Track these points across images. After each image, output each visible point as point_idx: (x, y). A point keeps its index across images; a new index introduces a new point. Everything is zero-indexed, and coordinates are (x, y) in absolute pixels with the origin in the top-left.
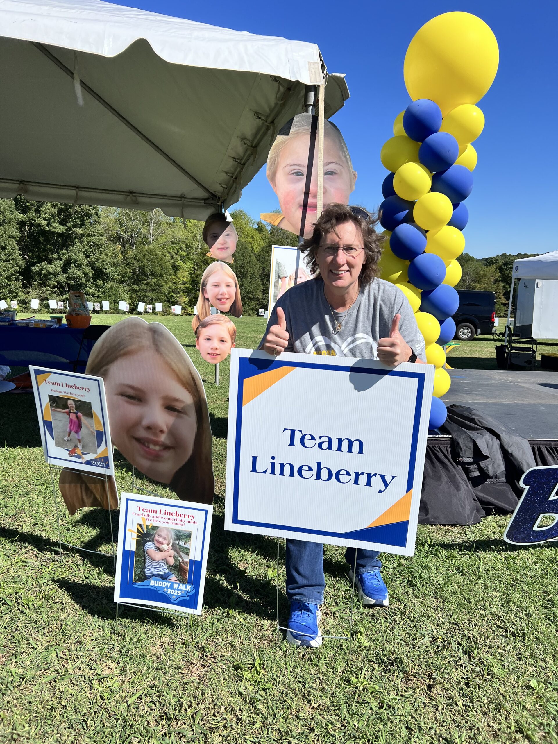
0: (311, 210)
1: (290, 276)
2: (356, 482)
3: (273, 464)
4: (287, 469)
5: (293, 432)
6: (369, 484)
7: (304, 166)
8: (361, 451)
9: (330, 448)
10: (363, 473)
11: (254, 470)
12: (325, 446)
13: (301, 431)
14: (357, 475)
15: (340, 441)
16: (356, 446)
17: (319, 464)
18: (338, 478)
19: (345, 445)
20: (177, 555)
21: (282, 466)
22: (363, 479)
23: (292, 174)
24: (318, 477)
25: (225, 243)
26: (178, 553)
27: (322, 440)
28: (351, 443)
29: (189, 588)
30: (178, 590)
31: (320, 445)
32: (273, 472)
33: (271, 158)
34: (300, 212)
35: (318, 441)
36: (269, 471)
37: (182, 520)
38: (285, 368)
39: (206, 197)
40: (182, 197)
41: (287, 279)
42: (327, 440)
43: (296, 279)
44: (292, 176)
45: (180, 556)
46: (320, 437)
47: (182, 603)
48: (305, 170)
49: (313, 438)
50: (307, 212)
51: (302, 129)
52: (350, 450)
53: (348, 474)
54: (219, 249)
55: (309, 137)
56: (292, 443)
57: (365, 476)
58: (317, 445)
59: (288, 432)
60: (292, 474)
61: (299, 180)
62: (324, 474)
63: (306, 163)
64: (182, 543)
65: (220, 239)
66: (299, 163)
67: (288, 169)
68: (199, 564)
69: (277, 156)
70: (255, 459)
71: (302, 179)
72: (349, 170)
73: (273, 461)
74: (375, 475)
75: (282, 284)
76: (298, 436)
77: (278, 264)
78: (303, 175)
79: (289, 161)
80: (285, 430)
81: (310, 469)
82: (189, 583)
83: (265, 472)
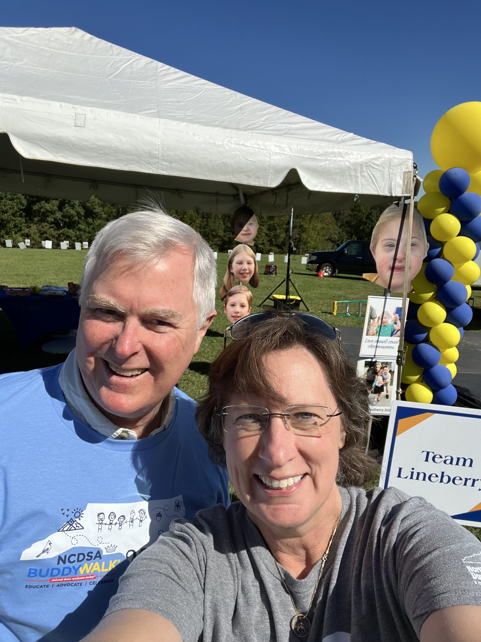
1: (379, 317)
2: (465, 484)
3: (412, 473)
4: (421, 476)
5: (428, 453)
6: (473, 485)
7: (395, 240)
8: (471, 465)
9: (451, 463)
10: (470, 479)
11: (399, 476)
12: (448, 462)
13: (433, 453)
14: (466, 480)
15: (458, 459)
16: (468, 462)
17: (443, 473)
18: (454, 482)
19: (461, 461)
21: (418, 474)
23: (387, 246)
24: (441, 481)
25: (248, 230)
28: (465, 460)
32: (412, 478)
33: (374, 235)
34: (389, 273)
35: (444, 459)
38: (427, 413)
41: (377, 319)
43: (382, 319)
44: (386, 247)
48: (395, 243)
50: (394, 272)
51: (397, 214)
52: (464, 465)
53: (461, 479)
54: (243, 235)
55: (401, 219)
56: (427, 460)
58: (443, 462)
59: (425, 453)
60: (424, 479)
61: (391, 250)
62: (445, 479)
63: (396, 238)
65: (245, 228)
66: (392, 238)
67: (385, 242)
69: (378, 233)
70: (400, 469)
71: (393, 249)
72: (424, 243)
73: (413, 471)
75: (373, 323)
76: (431, 456)
77: (372, 309)
78: (394, 247)
79: (386, 237)
81: (437, 476)
83: (406, 478)
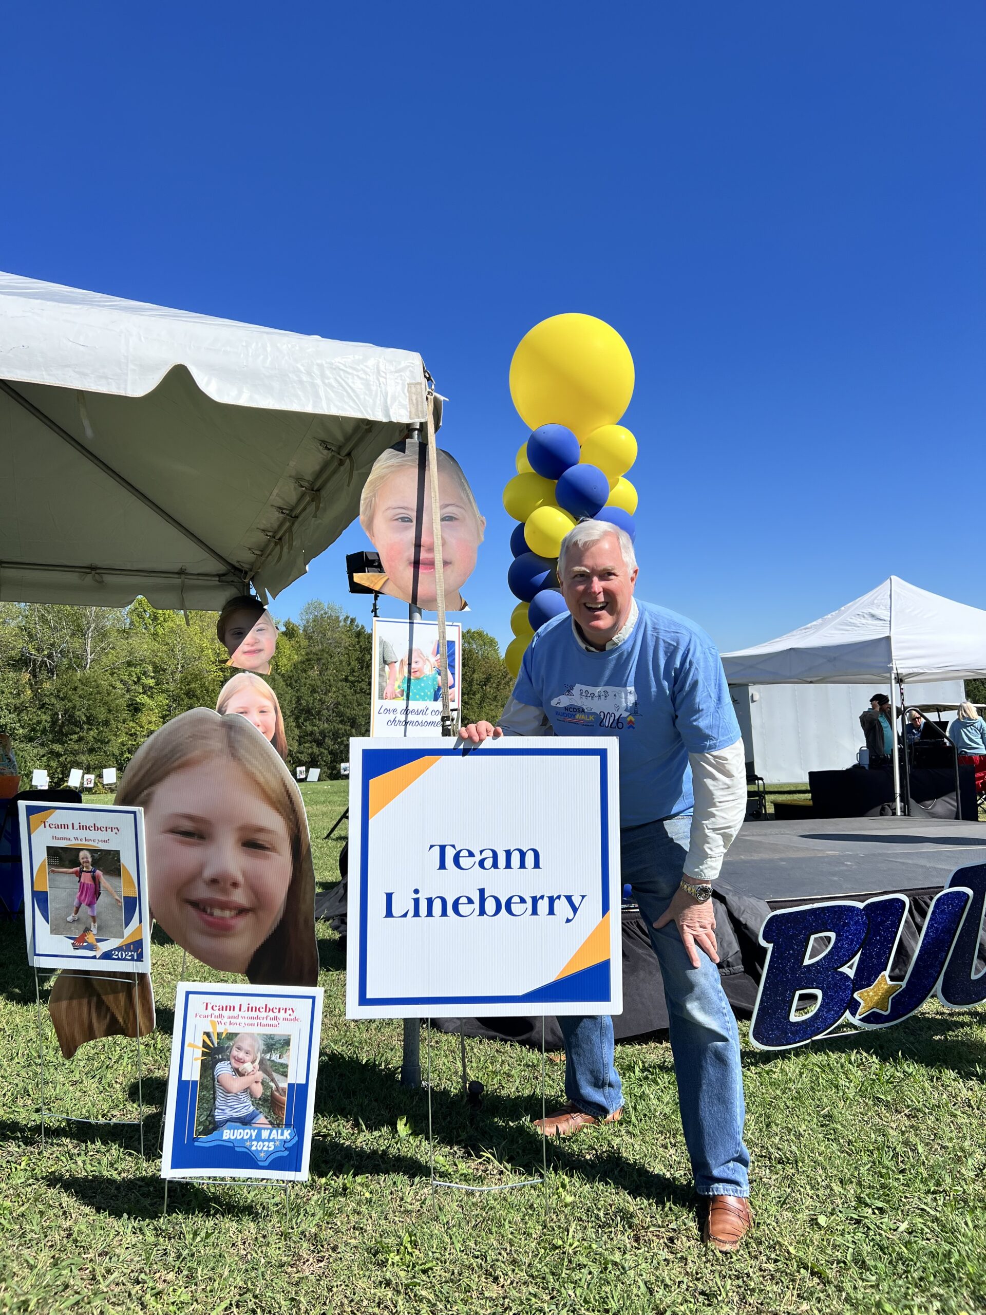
0: (426, 569)
1: (402, 660)
2: (535, 912)
3: (417, 901)
4: (437, 906)
5: (443, 848)
6: (551, 912)
7: (412, 510)
8: (537, 865)
9: (495, 865)
10: (542, 897)
11: (389, 914)
12: (488, 863)
13: (453, 846)
14: (535, 900)
15: (508, 854)
16: (530, 859)
17: (482, 891)
18: (509, 910)
19: (516, 858)
20: (268, 1079)
21: (430, 901)
22: (543, 906)
23: (397, 519)
24: (482, 912)
25: (256, 642)
26: (269, 1075)
27: (484, 855)
28: (523, 855)
29: (287, 1134)
30: (269, 1140)
31: (481, 864)
32: (417, 914)
33: (365, 499)
34: (410, 571)
35: (478, 858)
36: (411, 913)
37: (276, 1018)
38: (427, 758)
39: (221, 572)
40: (182, 572)
41: (398, 665)
42: (491, 854)
43: (410, 664)
44: (396, 523)
45: (273, 1080)
46: (481, 852)
47: (278, 1164)
48: (413, 515)
49: (471, 854)
50: (420, 571)
51: (407, 461)
52: (523, 865)
53: (523, 901)
54: (245, 653)
55: (417, 471)
56: (442, 866)
57: (546, 900)
58: (477, 864)
59: (437, 850)
60: (444, 913)
61: (406, 528)
62: (490, 906)
63: (414, 505)
64: (275, 1057)
65: (249, 638)
66: (405, 505)
67: (391, 513)
68: (303, 1088)
69: (374, 496)
70: (389, 896)
71: (411, 526)
72: (475, 515)
73: (416, 896)
74: (559, 897)
75: (390, 673)
76: (450, 853)
77: (383, 644)
78: (412, 522)
79: (391, 503)
80: (432, 847)
81: (470, 901)
82: (288, 1125)
83: (405, 915)
